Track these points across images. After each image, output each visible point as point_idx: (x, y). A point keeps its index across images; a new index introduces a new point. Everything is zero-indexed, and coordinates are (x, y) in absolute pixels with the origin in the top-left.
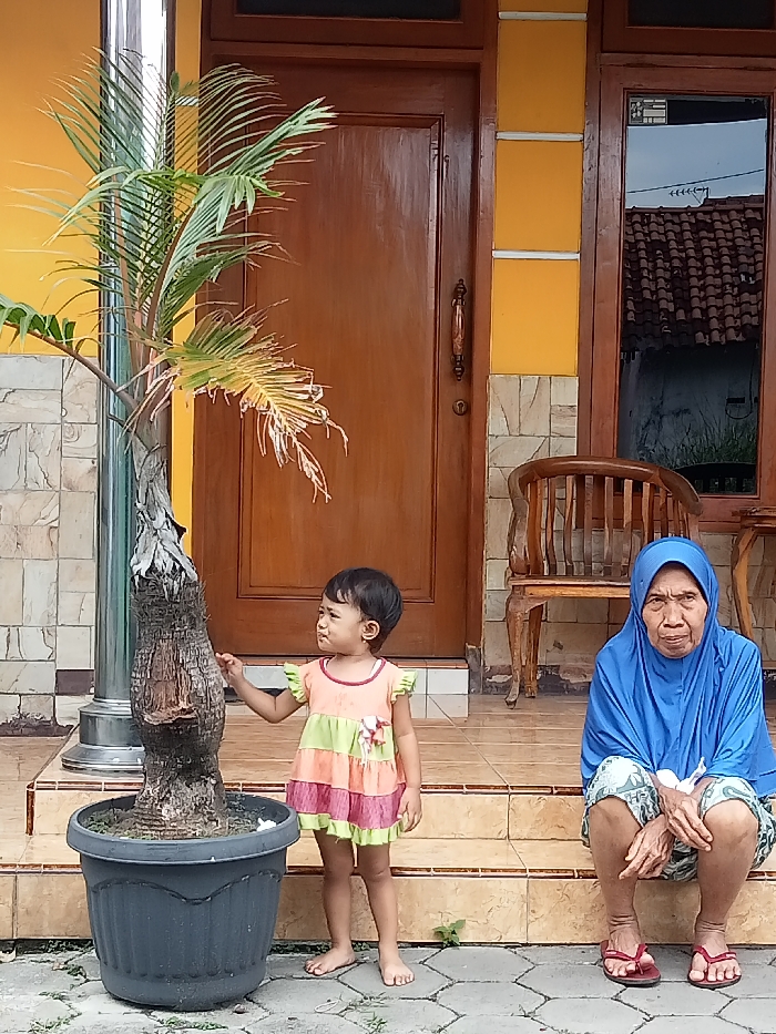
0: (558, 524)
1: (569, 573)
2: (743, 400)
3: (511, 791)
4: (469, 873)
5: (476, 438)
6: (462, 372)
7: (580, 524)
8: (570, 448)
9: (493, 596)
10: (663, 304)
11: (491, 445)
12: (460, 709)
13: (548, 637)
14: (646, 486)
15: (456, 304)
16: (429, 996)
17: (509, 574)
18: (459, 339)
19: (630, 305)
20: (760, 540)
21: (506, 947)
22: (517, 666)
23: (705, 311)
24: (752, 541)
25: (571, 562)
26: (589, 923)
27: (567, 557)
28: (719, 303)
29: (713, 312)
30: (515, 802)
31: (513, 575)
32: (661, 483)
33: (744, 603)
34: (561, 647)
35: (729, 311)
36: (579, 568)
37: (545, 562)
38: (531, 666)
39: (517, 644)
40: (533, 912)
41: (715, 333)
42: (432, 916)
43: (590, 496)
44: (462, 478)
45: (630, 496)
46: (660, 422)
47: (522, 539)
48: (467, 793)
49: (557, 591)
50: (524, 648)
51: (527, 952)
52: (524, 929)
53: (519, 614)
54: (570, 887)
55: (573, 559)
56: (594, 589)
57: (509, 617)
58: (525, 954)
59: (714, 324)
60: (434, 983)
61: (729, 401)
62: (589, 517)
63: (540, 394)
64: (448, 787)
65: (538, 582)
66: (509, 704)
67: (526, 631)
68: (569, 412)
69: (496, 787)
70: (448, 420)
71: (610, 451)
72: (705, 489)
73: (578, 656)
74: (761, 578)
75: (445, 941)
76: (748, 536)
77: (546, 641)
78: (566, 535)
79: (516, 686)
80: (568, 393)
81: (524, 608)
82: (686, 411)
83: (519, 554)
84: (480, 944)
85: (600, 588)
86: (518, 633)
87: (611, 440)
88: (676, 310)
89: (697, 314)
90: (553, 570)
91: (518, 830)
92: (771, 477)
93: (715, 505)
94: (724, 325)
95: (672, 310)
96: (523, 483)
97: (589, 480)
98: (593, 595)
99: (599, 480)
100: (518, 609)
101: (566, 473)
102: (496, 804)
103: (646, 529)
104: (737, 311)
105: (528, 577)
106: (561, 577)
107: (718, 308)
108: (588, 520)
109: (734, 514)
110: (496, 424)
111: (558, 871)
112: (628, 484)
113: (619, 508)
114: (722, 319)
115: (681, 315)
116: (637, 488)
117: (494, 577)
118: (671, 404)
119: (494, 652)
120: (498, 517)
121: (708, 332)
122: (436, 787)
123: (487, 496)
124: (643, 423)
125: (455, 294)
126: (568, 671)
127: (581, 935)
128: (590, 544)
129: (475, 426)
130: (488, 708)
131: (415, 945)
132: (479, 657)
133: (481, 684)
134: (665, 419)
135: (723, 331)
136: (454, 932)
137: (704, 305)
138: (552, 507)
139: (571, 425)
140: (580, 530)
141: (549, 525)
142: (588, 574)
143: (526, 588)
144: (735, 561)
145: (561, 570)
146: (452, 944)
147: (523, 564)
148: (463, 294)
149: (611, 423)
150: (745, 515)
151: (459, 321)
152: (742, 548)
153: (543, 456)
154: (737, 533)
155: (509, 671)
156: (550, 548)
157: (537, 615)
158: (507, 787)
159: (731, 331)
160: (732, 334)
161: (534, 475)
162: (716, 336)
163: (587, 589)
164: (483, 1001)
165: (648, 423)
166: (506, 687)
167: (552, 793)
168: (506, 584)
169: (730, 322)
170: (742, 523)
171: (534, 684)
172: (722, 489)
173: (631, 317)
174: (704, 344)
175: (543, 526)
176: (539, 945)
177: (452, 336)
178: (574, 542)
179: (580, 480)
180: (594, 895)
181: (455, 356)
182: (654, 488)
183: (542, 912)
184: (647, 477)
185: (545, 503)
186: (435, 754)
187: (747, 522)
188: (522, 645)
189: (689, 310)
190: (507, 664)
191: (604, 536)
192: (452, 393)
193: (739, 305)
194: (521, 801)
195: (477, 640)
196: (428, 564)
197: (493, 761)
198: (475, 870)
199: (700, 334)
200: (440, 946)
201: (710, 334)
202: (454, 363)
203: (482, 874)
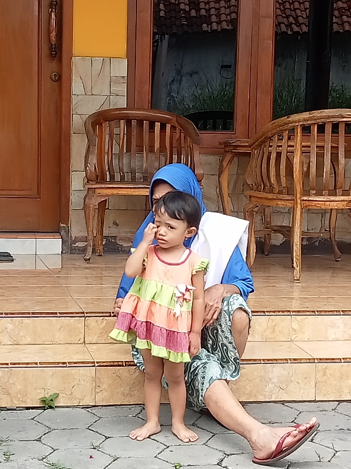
0: (116, 149)
1: (122, 180)
2: (230, 66)
3: (86, 315)
4: (61, 365)
5: (64, 96)
6: (56, 55)
7: (128, 150)
8: (122, 103)
9: (76, 194)
10: (182, 6)
11: (74, 100)
12: (56, 263)
13: (109, 217)
14: (168, 126)
15: (52, 12)
16: (36, 438)
17: (86, 181)
18: (53, 34)
19: (162, 6)
20: (236, 159)
21: (83, 408)
22: (90, 237)
23: (208, 11)
24: (230, 161)
25: (123, 173)
26: (132, 392)
27: (121, 170)
28: (217, 6)
29: (213, 11)
30: (88, 321)
31: (88, 182)
32: (177, 125)
33: (226, 198)
34: (117, 225)
35: (223, 10)
36: (128, 177)
37: (108, 173)
38: (100, 237)
39: (91, 224)
40: (99, 386)
41: (214, 24)
42: (38, 391)
43: (134, 132)
44: (57, 121)
45: (159, 132)
46: (181, 80)
47: (93, 160)
48: (59, 317)
49: (115, 191)
50: (95, 225)
51: (94, 410)
52: (93, 397)
53: (92, 206)
54: (120, 371)
55: (124, 171)
56: (137, 190)
57: (85, 207)
58: (94, 411)
59: (214, 18)
60: (39, 431)
61: (223, 67)
62: (134, 145)
63: (104, 69)
64: (48, 313)
65: (103, 186)
66: (86, 260)
67: (96, 215)
68: (122, 81)
69: (77, 313)
70: (48, 85)
71: (147, 105)
72: (204, 128)
73: (128, 230)
74: (236, 182)
75: (47, 405)
76: (228, 157)
77: (109, 221)
78: (120, 157)
79: (90, 250)
80: (121, 68)
81: (95, 202)
82: (196, 72)
83: (91, 169)
84: (67, 407)
85: (140, 189)
86: (91, 218)
87: (148, 97)
88: (190, 10)
89: (203, 12)
90: (112, 177)
91: (90, 338)
92: (242, 120)
93: (209, 137)
94: (220, 19)
95: (187, 9)
96: (94, 125)
97: (134, 123)
98: (136, 193)
99: (140, 122)
100: (91, 202)
101: (119, 118)
102: (77, 322)
103: (168, 153)
104: (228, 11)
105: (97, 183)
106: (117, 182)
107: (216, 9)
108: (133, 147)
109: (220, 144)
110: (77, 87)
111: (114, 362)
112: (158, 125)
113: (152, 140)
114: (218, 15)
115: (193, 13)
116: (163, 127)
117: (77, 182)
118: (186, 69)
119: (77, 229)
120: (78, 145)
121: (210, 23)
122: (41, 313)
123: (72, 132)
124: (170, 81)
125: (51, 6)
126: (122, 239)
127: (127, 400)
128: (135, 162)
129: (64, 89)
130: (73, 262)
131: (28, 408)
132: (68, 232)
133: (69, 248)
134: (184, 78)
135: (219, 23)
136: (52, 400)
137: (207, 7)
138: (111, 138)
139: (123, 89)
140: (129, 153)
141: (110, 150)
142: (133, 180)
143: (96, 190)
144: (221, 173)
145: (118, 177)
146: (51, 407)
147: (94, 175)
148: (56, 6)
149: (147, 87)
150: (226, 144)
151: (53, 22)
152: (225, 164)
153: (105, 108)
154: (223, 154)
155: (85, 239)
156: (110, 164)
157: (103, 205)
158: (83, 313)
159: (224, 23)
160: (224, 25)
161: (100, 119)
162: (215, 27)
163: (132, 190)
164: (69, 440)
165: (173, 81)
166: (83, 250)
167: (110, 316)
168: (84, 187)
169: (223, 17)
170: (226, 148)
171: (101, 247)
172: (215, 128)
173: (162, 14)
174: (207, 31)
175: (106, 151)
176: (102, 406)
177: (49, 32)
178: (125, 161)
179: (129, 122)
180: (134, 376)
181: (51, 44)
182: (173, 128)
183: (104, 386)
184: (169, 121)
185: (107, 137)
186: (40, 293)
187: (227, 149)
188: (94, 223)
189: (198, 10)
190: (85, 235)
191: (143, 156)
192: (50, 67)
193: (229, 7)
194: (92, 321)
195: (66, 221)
196: (36, 175)
197: (76, 297)
198: (64, 363)
199: (205, 25)
200: (43, 408)
201: (211, 25)
202: (51, 49)
203: (68, 365)
